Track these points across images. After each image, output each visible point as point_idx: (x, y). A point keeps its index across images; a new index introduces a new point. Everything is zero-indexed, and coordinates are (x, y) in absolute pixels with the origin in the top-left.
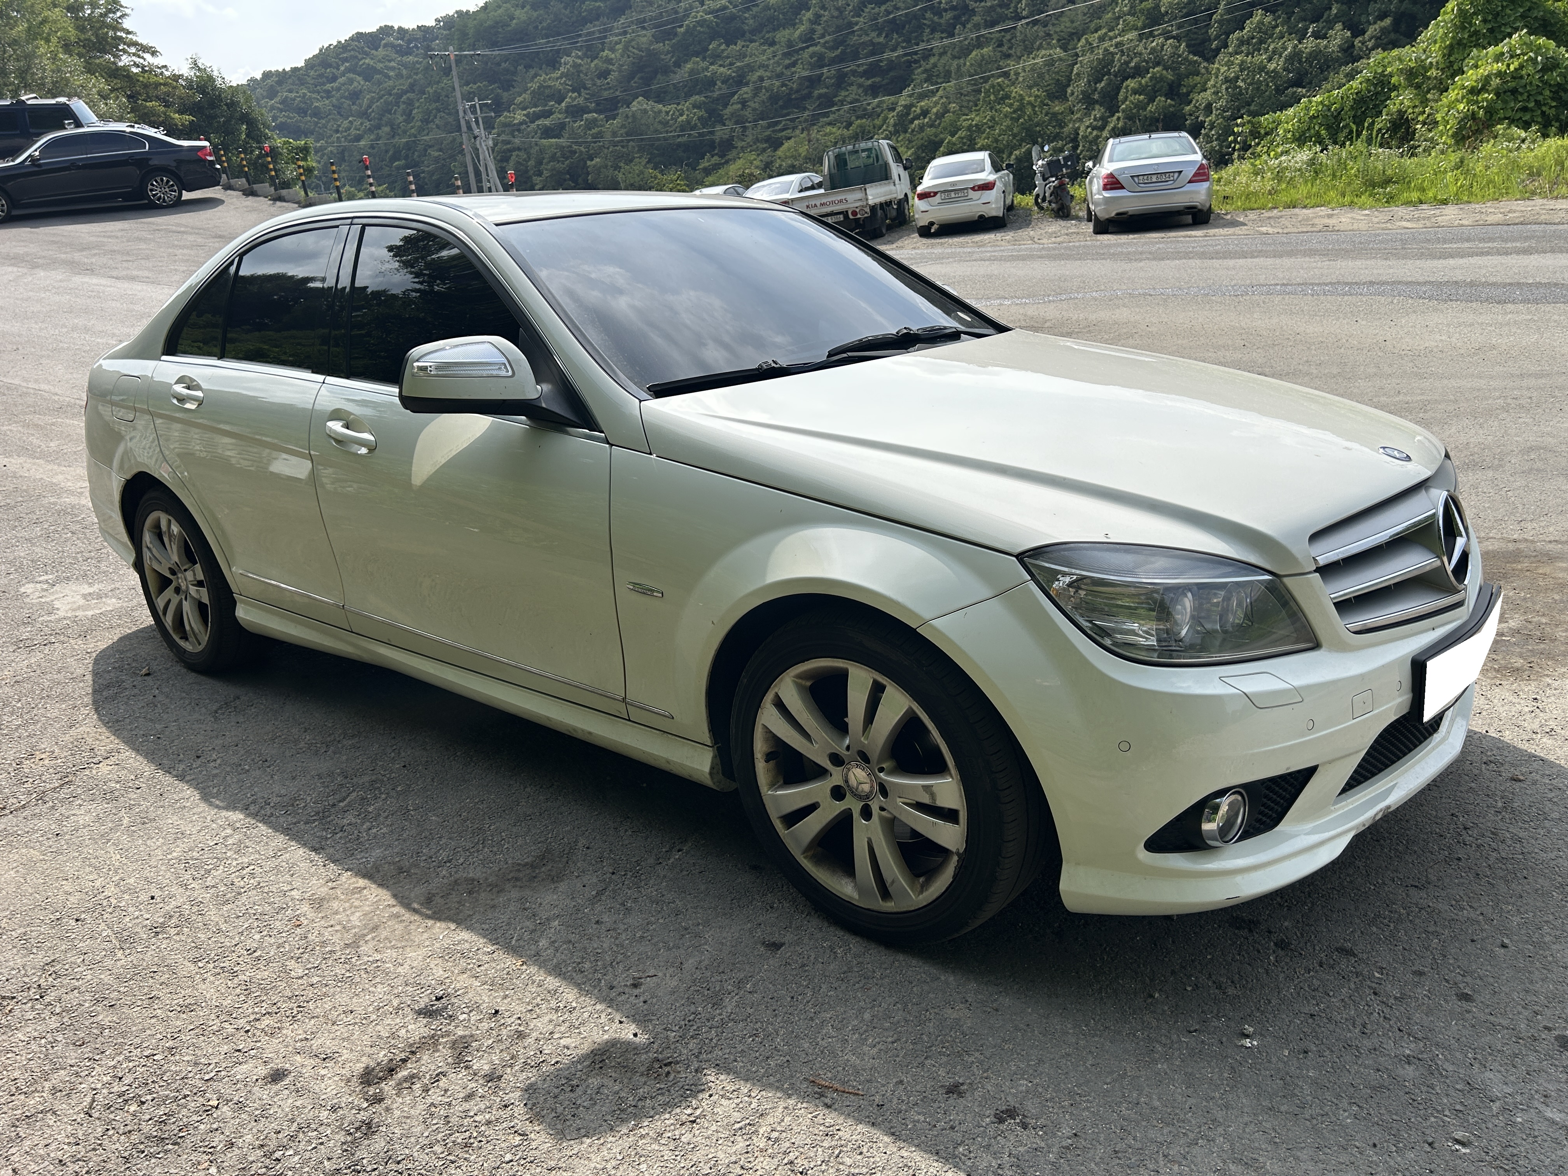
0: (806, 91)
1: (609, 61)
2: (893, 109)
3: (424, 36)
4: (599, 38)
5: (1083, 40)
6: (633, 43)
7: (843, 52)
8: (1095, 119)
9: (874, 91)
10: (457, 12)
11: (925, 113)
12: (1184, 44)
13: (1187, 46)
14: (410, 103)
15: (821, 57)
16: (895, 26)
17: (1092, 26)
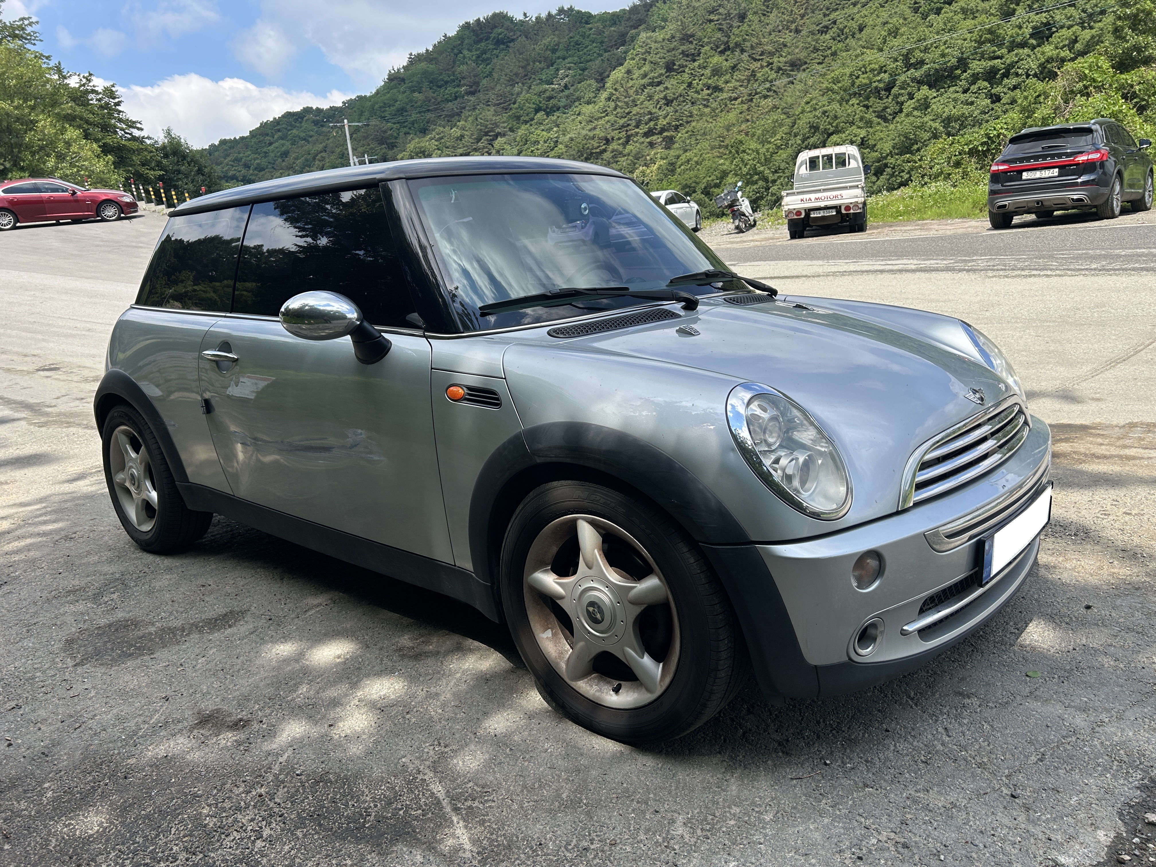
0: (604, 147)
3: (334, 114)
10: (358, 97)
11: (688, 161)
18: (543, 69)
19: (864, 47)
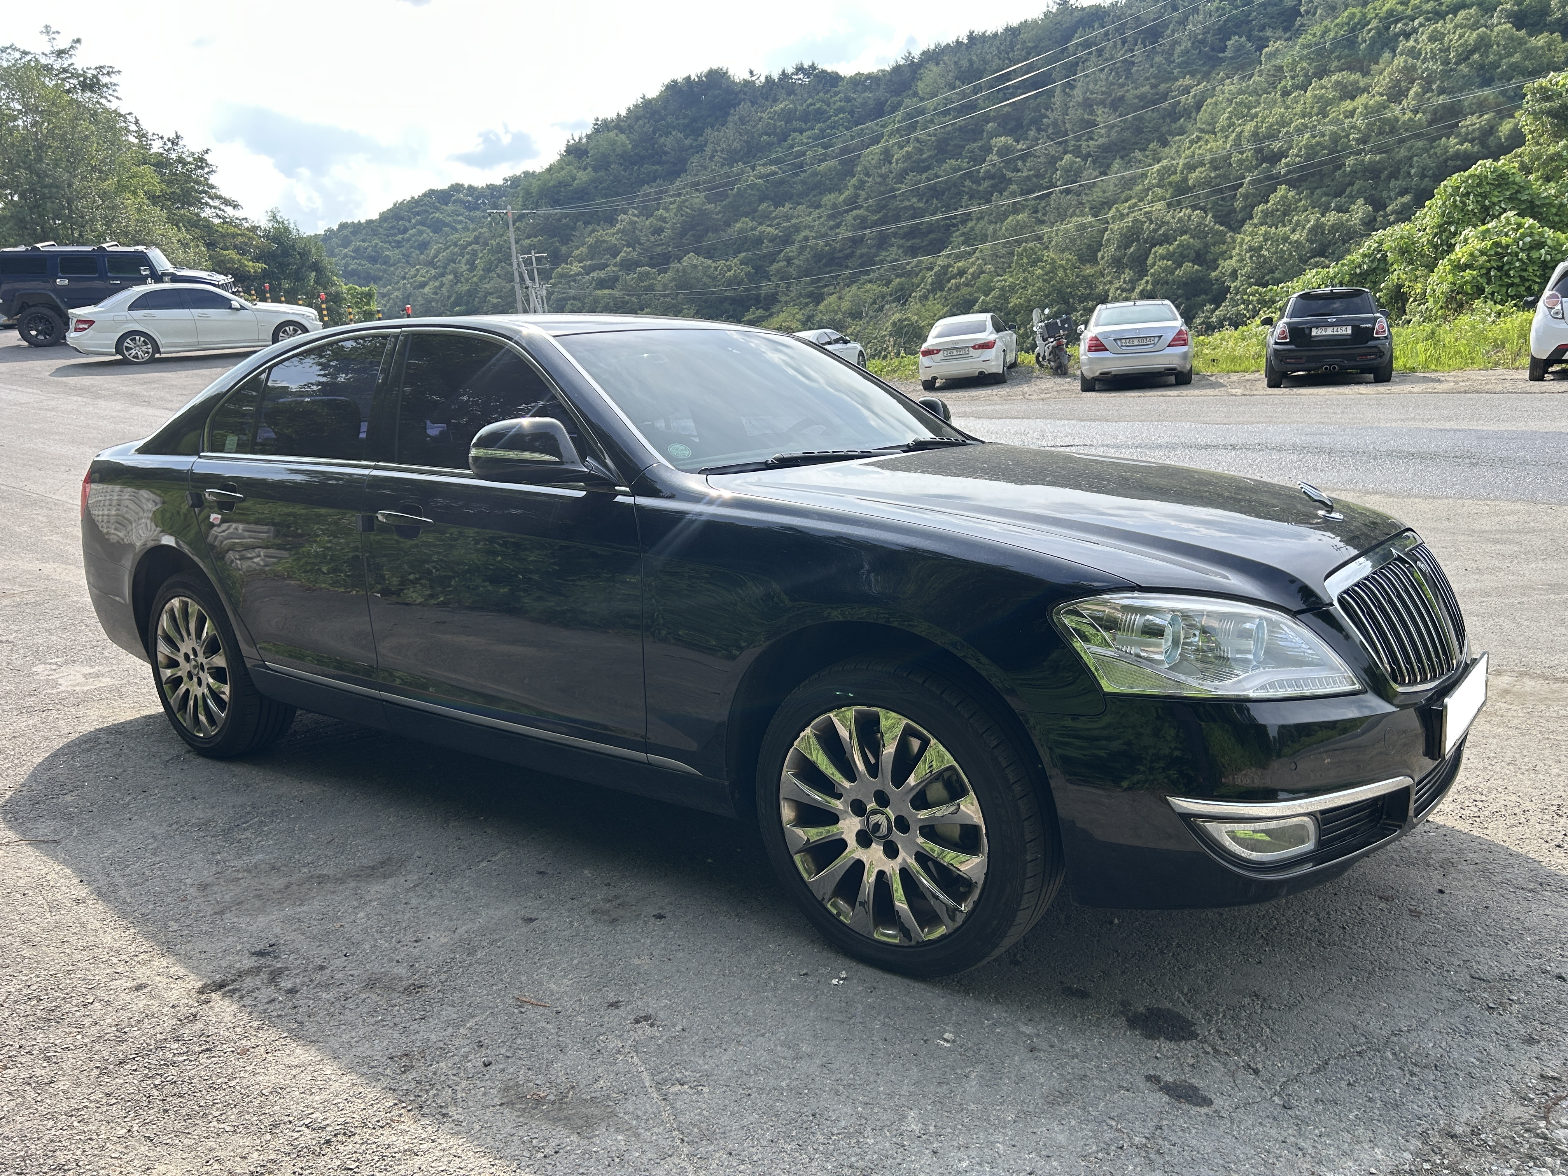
0: (849, 251)
1: (663, 219)
2: (931, 269)
3: (492, 194)
4: (656, 199)
5: (1113, 210)
6: (687, 204)
7: (885, 216)
8: (1125, 282)
9: (913, 252)
10: (524, 173)
11: (961, 273)
12: (1210, 215)
13: (1213, 216)
14: (474, 254)
15: (864, 219)
16: (935, 192)
17: (1123, 196)
18: (773, 144)
19: (1202, 131)
